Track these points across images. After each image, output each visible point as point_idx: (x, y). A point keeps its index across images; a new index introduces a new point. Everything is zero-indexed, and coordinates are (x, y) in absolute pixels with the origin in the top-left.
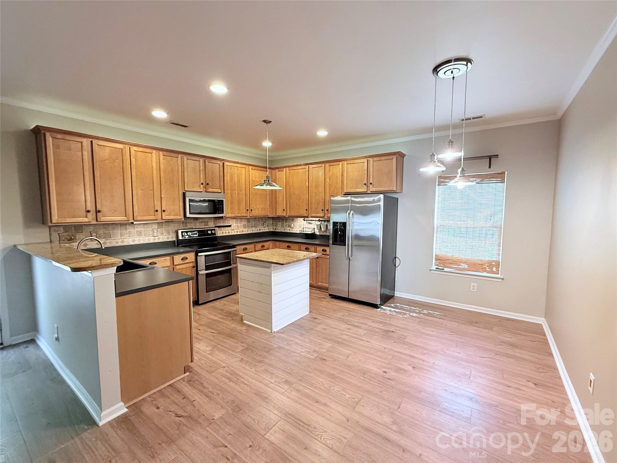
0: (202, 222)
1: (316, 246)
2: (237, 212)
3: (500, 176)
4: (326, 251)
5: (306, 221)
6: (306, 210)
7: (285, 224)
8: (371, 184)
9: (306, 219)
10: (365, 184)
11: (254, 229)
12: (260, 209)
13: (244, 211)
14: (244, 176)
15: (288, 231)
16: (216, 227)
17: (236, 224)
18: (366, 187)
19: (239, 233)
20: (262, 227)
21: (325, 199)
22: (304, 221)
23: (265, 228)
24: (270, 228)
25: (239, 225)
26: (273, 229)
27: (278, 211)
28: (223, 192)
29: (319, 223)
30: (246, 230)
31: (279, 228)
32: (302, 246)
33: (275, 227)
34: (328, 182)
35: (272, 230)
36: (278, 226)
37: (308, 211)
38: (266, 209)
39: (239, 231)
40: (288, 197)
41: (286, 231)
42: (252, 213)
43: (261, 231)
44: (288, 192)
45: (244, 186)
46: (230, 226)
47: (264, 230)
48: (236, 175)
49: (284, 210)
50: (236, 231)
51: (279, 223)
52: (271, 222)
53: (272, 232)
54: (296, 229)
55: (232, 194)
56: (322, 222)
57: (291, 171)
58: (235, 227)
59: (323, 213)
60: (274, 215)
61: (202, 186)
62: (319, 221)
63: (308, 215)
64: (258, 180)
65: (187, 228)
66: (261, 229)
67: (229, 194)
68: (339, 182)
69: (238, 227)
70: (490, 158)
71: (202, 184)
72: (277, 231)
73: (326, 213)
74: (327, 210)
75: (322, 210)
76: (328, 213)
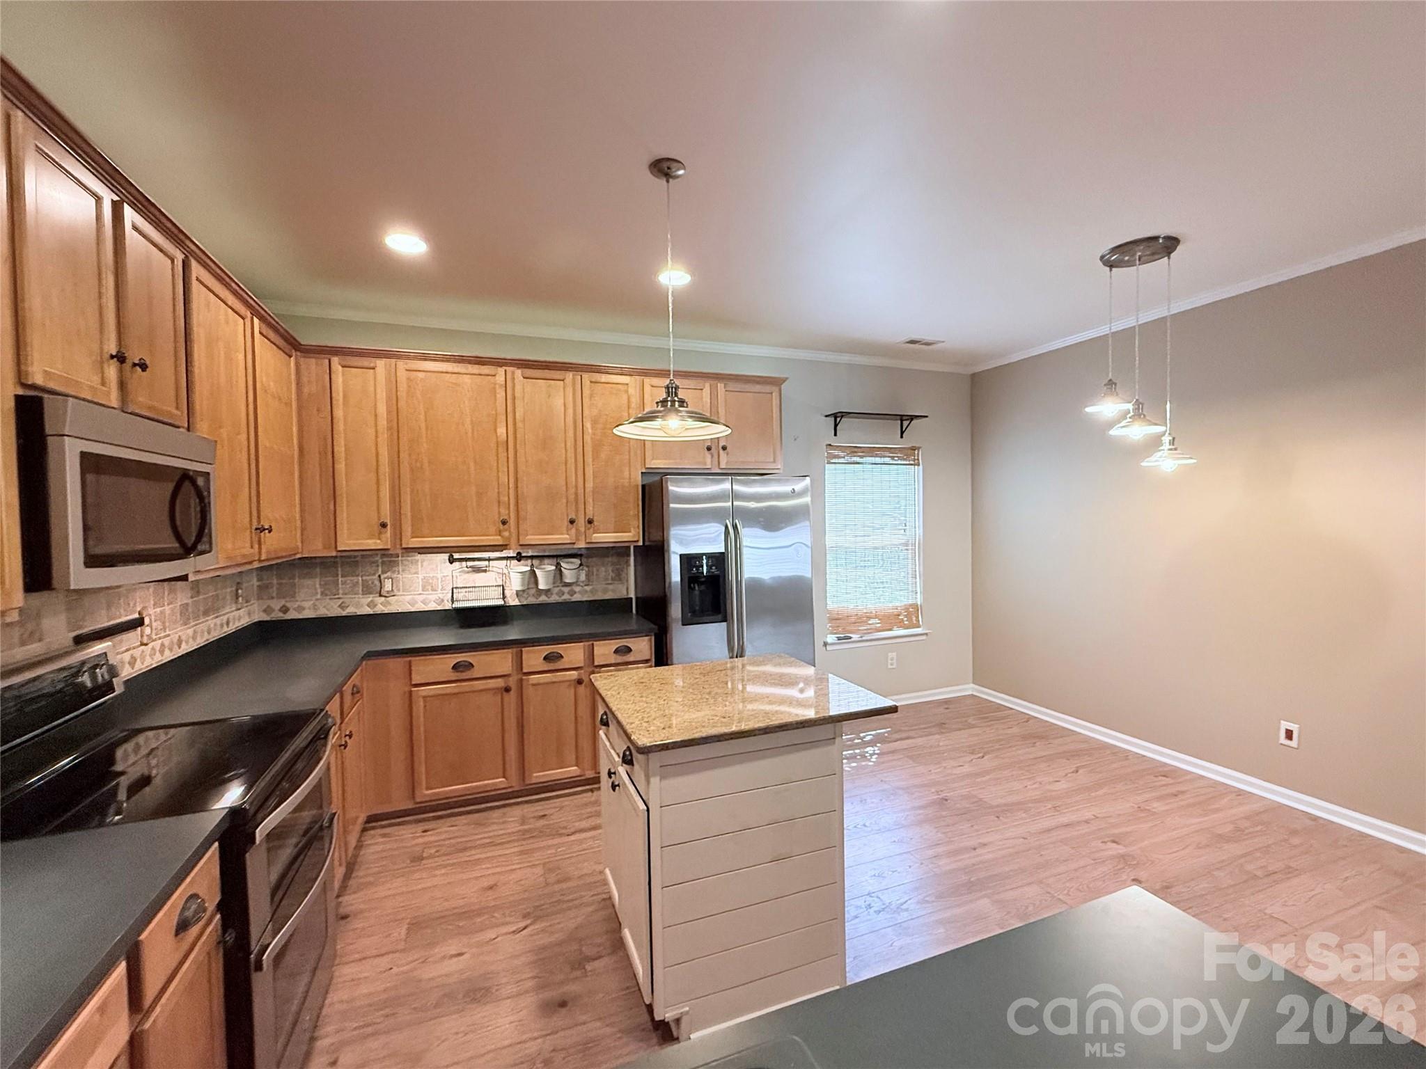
1: (583, 644)
3: (910, 454)
4: (629, 650)
5: (457, 564)
6: (504, 522)
7: (345, 582)
9: (456, 556)
10: (709, 449)
11: (211, 621)
12: (282, 524)
15: (367, 610)
17: (158, 610)
18: (710, 456)
19: (169, 656)
20: (234, 607)
22: (451, 563)
24: (251, 609)
25: (167, 609)
26: (268, 610)
29: (524, 567)
30: (190, 632)
31: (306, 604)
33: (276, 604)
35: (259, 616)
36: (302, 597)
38: (294, 523)
39: (167, 641)
41: (351, 610)
42: (265, 544)
46: (139, 623)
48: (221, 351)
49: (383, 525)
50: (157, 644)
52: (256, 584)
53: (260, 623)
54: (408, 598)
56: (536, 562)
57: (421, 375)
58: (154, 624)
59: (573, 531)
60: (321, 546)
61: (113, 373)
62: (519, 557)
63: (509, 538)
69: (164, 623)
70: (902, 418)
72: (291, 615)
73: (583, 529)
74: (590, 522)
75: (572, 522)
76: (591, 530)
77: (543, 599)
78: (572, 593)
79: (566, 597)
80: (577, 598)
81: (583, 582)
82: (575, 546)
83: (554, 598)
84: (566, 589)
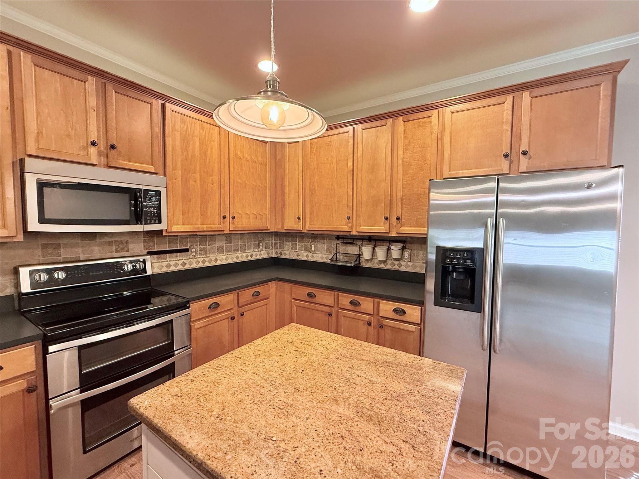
0: (110, 243)
1: (376, 300)
2: (199, 222)
4: (404, 312)
5: (341, 241)
6: (348, 218)
7: (299, 245)
8: (525, 153)
9: (341, 236)
10: (506, 156)
11: (239, 254)
12: (251, 216)
13: (217, 219)
14: (216, 145)
15: (305, 259)
16: (150, 253)
17: (203, 247)
18: (509, 162)
19: (207, 265)
20: (256, 250)
21: (391, 195)
22: (338, 239)
23: (262, 252)
24: (270, 252)
25: (208, 248)
26: (276, 253)
27: (286, 221)
28: (161, 171)
30: (224, 257)
31: (287, 253)
32: (343, 296)
33: (279, 251)
34: (402, 156)
35: (274, 255)
36: (286, 249)
37: (351, 221)
38: (264, 216)
39: (207, 259)
40: (308, 191)
41: (300, 258)
42: (233, 224)
43: (254, 258)
44: (308, 184)
45: (216, 166)
47: (260, 255)
48: (197, 140)
49: (299, 218)
50: (201, 260)
51: (288, 243)
52: (273, 242)
53: (274, 258)
54: (320, 255)
55: (185, 181)
56: (377, 243)
58: (199, 252)
59: (388, 224)
60: (280, 227)
61: (93, 150)
62: (370, 240)
63: (351, 228)
64: (249, 158)
65: (61, 259)
66: (253, 253)
67: (179, 179)
68: (428, 156)
69: (205, 252)
71: (93, 144)
72: (283, 256)
73: (395, 224)
74: (398, 219)
75: (386, 219)
76: (399, 225)
77: (382, 266)
78: (400, 266)
79: (396, 267)
80: (403, 269)
81: (406, 259)
82: (390, 235)
83: (389, 267)
84: (396, 263)
